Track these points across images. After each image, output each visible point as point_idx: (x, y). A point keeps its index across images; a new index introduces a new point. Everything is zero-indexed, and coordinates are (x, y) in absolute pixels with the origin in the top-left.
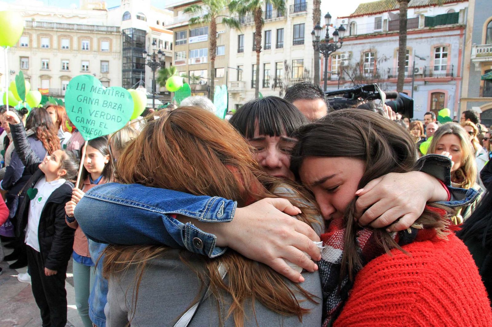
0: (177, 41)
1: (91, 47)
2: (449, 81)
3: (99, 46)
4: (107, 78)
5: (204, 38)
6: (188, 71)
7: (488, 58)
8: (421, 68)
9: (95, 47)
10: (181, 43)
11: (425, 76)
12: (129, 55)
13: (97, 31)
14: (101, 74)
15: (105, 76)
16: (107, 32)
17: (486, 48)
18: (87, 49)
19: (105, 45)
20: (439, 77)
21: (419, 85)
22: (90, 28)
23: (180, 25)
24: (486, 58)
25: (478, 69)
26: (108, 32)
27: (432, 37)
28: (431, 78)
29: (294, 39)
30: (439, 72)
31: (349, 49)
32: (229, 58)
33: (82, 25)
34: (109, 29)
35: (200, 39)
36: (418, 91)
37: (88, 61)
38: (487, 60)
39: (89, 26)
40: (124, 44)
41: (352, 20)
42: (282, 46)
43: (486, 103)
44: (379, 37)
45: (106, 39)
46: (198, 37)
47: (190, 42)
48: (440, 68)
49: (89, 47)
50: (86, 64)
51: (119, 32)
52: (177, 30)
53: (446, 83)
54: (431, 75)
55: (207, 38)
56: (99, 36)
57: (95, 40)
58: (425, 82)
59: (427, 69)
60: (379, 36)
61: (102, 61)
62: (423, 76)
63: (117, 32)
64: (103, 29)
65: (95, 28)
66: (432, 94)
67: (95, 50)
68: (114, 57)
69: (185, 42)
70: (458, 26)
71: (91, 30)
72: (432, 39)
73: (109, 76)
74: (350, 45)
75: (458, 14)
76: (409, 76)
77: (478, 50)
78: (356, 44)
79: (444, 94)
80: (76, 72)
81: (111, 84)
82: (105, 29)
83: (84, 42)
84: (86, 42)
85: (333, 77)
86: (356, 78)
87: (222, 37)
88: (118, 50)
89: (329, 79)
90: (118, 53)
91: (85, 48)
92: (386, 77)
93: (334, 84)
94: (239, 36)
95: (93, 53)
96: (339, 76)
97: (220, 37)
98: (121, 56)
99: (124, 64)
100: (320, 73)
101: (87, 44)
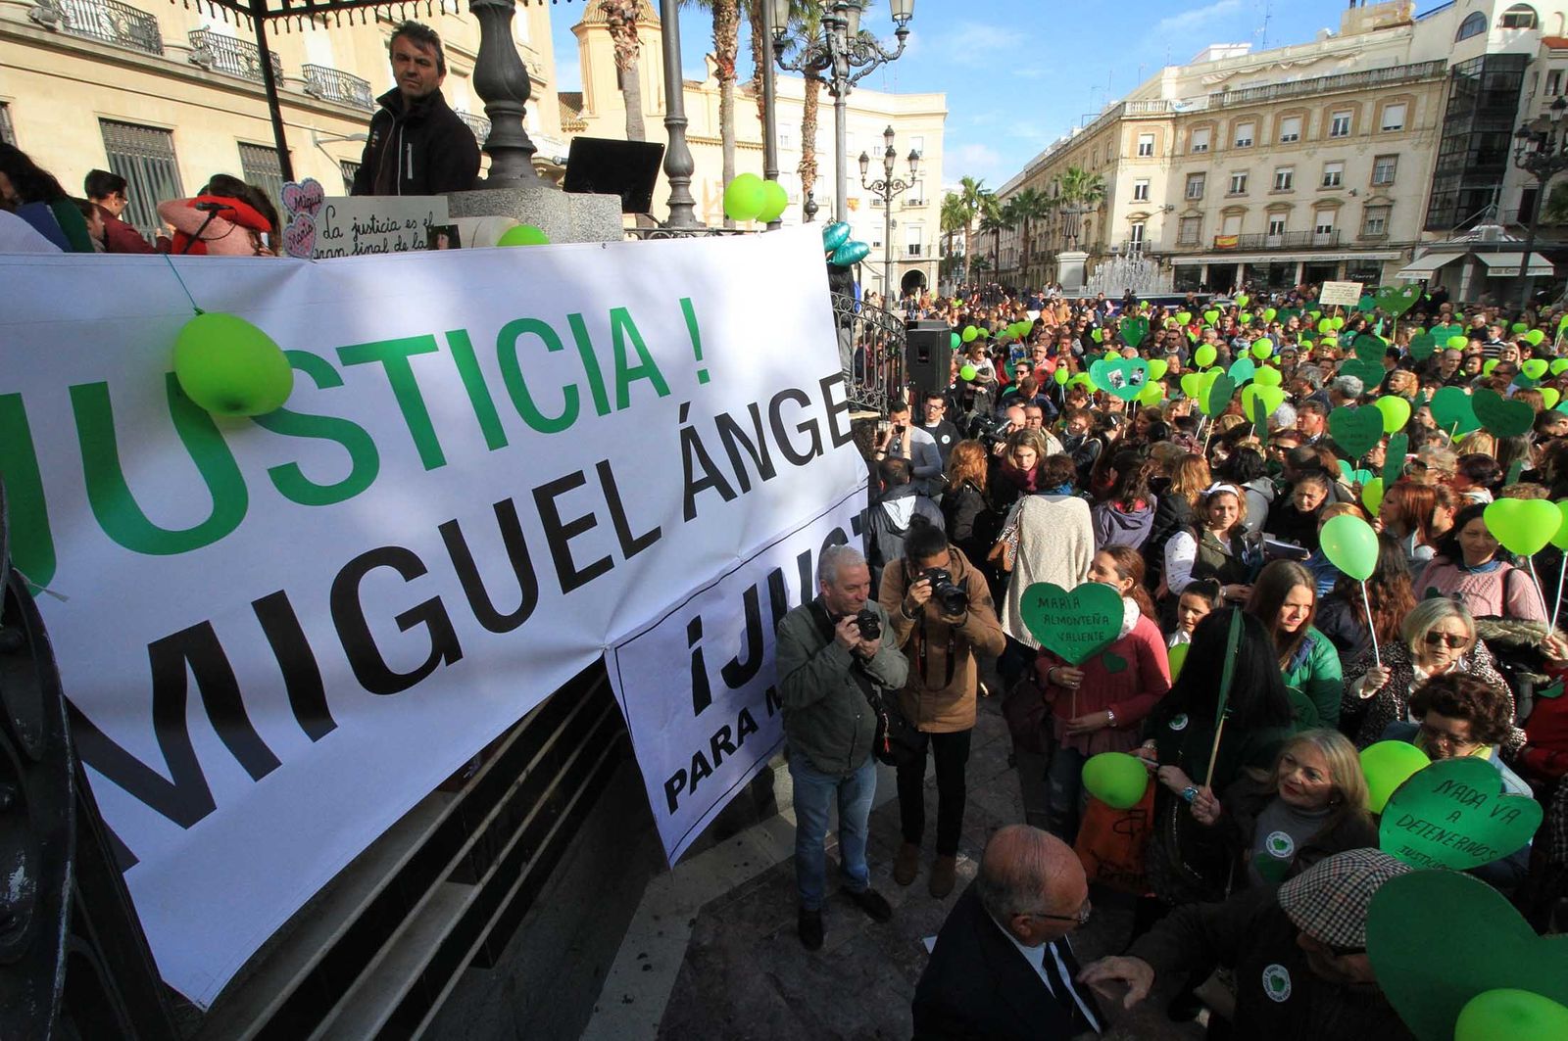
1: (1357, 125)
3: (1377, 119)
4: (1386, 197)
9: (1367, 123)
12: (1460, 131)
13: (1376, 83)
14: (1372, 190)
15: (1381, 193)
16: (1405, 79)
18: (1344, 132)
19: (1394, 116)
22: (1360, 80)
33: (1339, 76)
34: (1413, 72)
37: (1343, 162)
39: (1357, 74)
40: (1452, 102)
45: (1397, 100)
49: (1349, 128)
50: (1332, 169)
51: (1442, 74)
56: (1381, 96)
57: (1369, 108)
61: (1378, 158)
63: (1432, 75)
64: (1396, 74)
65: (1374, 77)
67: (1366, 132)
71: (1359, 85)
73: (1394, 191)
80: (1306, 189)
81: (1395, 211)
82: (1400, 74)
83: (1337, 116)
84: (1341, 116)
88: (1431, 121)
90: (1429, 129)
91: (1340, 130)
95: (1358, 139)
98: (1436, 137)
99: (1442, 158)
101: (1346, 120)
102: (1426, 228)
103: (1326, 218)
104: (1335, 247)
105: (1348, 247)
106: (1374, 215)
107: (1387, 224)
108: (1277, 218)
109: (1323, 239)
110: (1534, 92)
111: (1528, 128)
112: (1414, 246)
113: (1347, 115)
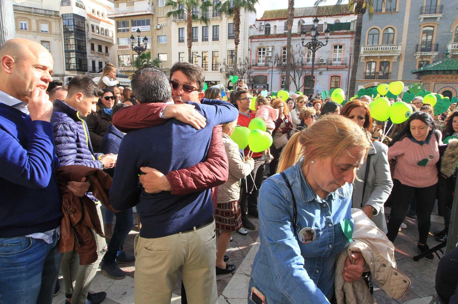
0: (119, 29)
1: (30, 27)
2: (343, 68)
3: (38, 27)
5: (148, 28)
6: (132, 55)
8: (325, 59)
9: (34, 27)
10: (124, 31)
11: (328, 64)
13: (34, 13)
16: (45, 15)
17: (370, 48)
18: (26, 29)
19: (45, 27)
20: (338, 66)
21: (322, 71)
22: (28, 10)
23: (123, 15)
25: (363, 61)
26: (47, 15)
27: (333, 38)
29: (228, 34)
30: (337, 62)
31: (272, 44)
32: (171, 47)
33: (18, 6)
34: (47, 13)
35: (142, 29)
36: (323, 75)
38: (371, 55)
39: (26, 7)
40: (64, 27)
41: (267, 23)
42: (217, 39)
43: (367, 83)
45: (46, 22)
46: (141, 27)
47: (132, 31)
48: (337, 59)
49: (27, 28)
51: (58, 16)
52: (119, 19)
53: (342, 70)
54: (331, 64)
55: (149, 28)
56: (37, 18)
57: (34, 22)
58: (327, 68)
59: (329, 60)
60: (295, 35)
61: (42, 41)
62: (326, 65)
63: (55, 16)
64: (41, 12)
65: (33, 10)
66: (332, 77)
67: (35, 31)
68: (55, 38)
69: (128, 30)
70: (350, 32)
71: (28, 12)
74: (272, 41)
75: (350, 23)
77: (365, 49)
78: (278, 41)
79: (340, 77)
82: (43, 12)
83: (22, 22)
84: (23, 22)
85: (259, 64)
86: (277, 64)
87: (164, 28)
88: (58, 32)
89: (256, 65)
90: (58, 35)
91: (24, 28)
92: (300, 65)
93: (261, 69)
94: (179, 29)
95: (32, 33)
96: (264, 64)
97: (162, 28)
98: (62, 38)
99: (66, 46)
100: (249, 61)
101: (25, 24)
102: (67, 70)
110: (88, 30)
111: (89, 41)
112: (63, 76)
113: (25, 22)
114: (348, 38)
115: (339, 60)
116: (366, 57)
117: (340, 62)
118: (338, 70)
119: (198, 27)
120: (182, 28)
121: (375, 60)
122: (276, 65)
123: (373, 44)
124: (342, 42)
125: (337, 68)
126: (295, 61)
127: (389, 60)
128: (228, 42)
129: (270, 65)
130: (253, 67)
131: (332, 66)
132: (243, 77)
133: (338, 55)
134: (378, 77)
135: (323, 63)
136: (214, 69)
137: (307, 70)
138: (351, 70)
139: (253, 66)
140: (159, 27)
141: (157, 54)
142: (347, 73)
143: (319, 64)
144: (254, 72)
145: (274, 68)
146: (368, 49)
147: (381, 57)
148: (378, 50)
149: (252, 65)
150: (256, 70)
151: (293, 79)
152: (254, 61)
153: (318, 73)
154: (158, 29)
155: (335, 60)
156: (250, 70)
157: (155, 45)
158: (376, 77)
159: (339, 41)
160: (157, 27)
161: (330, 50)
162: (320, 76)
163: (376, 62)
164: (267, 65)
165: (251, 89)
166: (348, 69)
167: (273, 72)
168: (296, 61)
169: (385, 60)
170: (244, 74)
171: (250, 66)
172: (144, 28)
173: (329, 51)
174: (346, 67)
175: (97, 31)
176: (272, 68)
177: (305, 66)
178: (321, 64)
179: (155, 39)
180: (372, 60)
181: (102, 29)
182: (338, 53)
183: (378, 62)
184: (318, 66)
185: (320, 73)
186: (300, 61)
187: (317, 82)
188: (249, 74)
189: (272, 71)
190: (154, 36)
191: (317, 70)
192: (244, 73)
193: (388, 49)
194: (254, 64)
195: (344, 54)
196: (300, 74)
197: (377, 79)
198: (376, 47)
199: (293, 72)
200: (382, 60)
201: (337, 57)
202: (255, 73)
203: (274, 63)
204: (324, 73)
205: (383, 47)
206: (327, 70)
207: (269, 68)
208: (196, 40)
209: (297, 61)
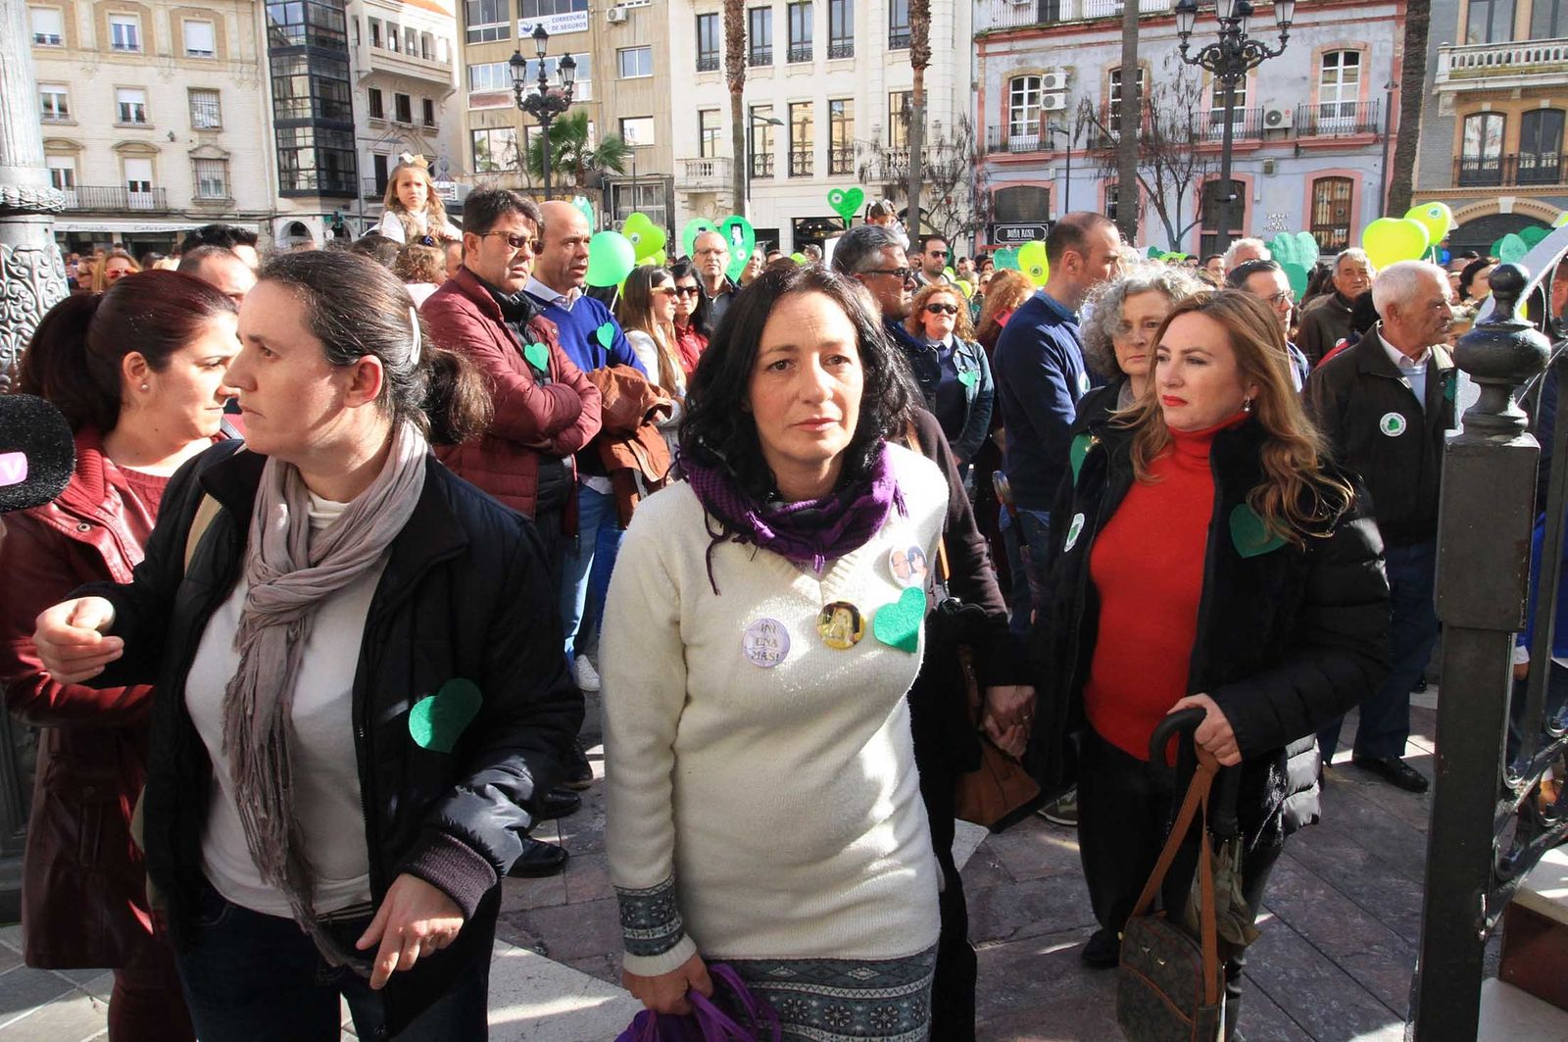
0: (472, 28)
1: (149, 38)
2: (1363, 145)
3: (177, 37)
4: (217, 148)
5: (578, 21)
6: (522, 127)
7: (1484, 82)
8: (1287, 112)
9: (163, 40)
10: (490, 35)
11: (1299, 133)
12: (295, 71)
14: (195, 136)
15: (208, 142)
17: (1477, 55)
18: (133, 46)
19: (200, 36)
20: (1341, 135)
21: (1277, 159)
24: (1477, 82)
25: (1448, 113)
27: (1317, 24)
28: (1311, 138)
29: (890, 28)
30: (1337, 121)
31: (1066, 57)
32: (668, 88)
35: (560, 23)
36: (1278, 174)
37: (142, 89)
38: (1480, 86)
40: (271, 32)
42: (847, 52)
43: (1470, 201)
44: (1157, 24)
45: (203, 15)
46: (552, 16)
47: (521, 35)
48: (1338, 110)
49: (139, 41)
50: (132, 99)
53: (1358, 152)
54: (1313, 131)
55: (585, 20)
56: (174, 4)
57: (160, 17)
58: (1297, 147)
59: (1303, 112)
60: (1159, 20)
61: (192, 91)
62: (1291, 137)
66: (1317, 182)
67: (166, 52)
68: (238, 76)
69: (505, 33)
72: (1317, 28)
73: (225, 141)
74: (1067, 47)
76: (1247, 135)
77: (1454, 60)
78: (1087, 45)
79: (1351, 181)
80: (97, 125)
81: (233, 167)
83: (117, 20)
84: (125, 21)
85: (1015, 141)
86: (1089, 142)
87: (641, 18)
88: (249, 52)
89: (1004, 147)
90: (249, 63)
91: (126, 42)
92: (1183, 138)
93: (1023, 161)
94: (699, 17)
95: (156, 61)
96: (1035, 139)
97: (632, 17)
98: (263, 74)
99: (278, 103)
100: (975, 132)
101: (131, 28)
102: (283, 194)
103: (139, 170)
104: (165, 214)
105: (182, 214)
106: (209, 172)
107: (228, 186)
108: (63, 163)
109: (141, 201)
110: (358, 39)
111: (362, 82)
112: (272, 217)
113: (131, 21)
114: (1384, 18)
115: (1348, 110)
116: (1463, 97)
117: (1349, 121)
118: (1338, 152)
119: (770, 7)
120: (710, 15)
121: (1500, 106)
122: (1082, 144)
123: (1489, 40)
124: (1355, 36)
125: (1337, 146)
126: (1160, 125)
127: (1560, 104)
128: (889, 58)
129: (1061, 142)
130: (991, 155)
131: (1318, 137)
132: (953, 195)
133: (1341, 92)
134: (1513, 176)
135: (1277, 126)
136: (837, 168)
137: (1210, 158)
138: (1393, 148)
139: (992, 149)
140: (620, 15)
141: (617, 122)
142: (1379, 161)
143: (1262, 134)
144: (995, 177)
145: (1078, 155)
146: (1467, 62)
147: (1527, 92)
148: (1514, 63)
149: (986, 148)
150: (1003, 168)
151: (1153, 197)
152: (997, 132)
153: (1258, 167)
154: (616, 24)
155: (1326, 111)
156: (978, 167)
157: (609, 86)
158: (1505, 178)
159: (1343, 35)
160: (613, 13)
161: (1306, 73)
162: (1268, 180)
163: (1504, 115)
164: (1045, 145)
165: (985, 243)
166: (1380, 148)
167: (1072, 174)
168: (1164, 124)
169: (1545, 103)
170: (953, 185)
171: (981, 151)
172: (565, 23)
173: (1305, 78)
174: (1376, 141)
175: (392, 40)
176: (1068, 156)
177: (1202, 143)
178: (1267, 133)
179: (608, 60)
180: (1486, 107)
181: (410, 32)
182: (1340, 84)
183: (1515, 111)
184: (1257, 141)
185: (1269, 170)
186: (1179, 125)
187: (1255, 207)
188: (974, 181)
189: (1068, 169)
190: (605, 49)
191: (1254, 155)
192: (955, 178)
193: (1556, 58)
194: (997, 142)
195: (1365, 87)
196: (1182, 177)
197: (1508, 183)
198: (1504, 53)
199: (1154, 169)
200: (1529, 105)
201: (1339, 101)
202: (998, 180)
203: (1073, 134)
204: (1285, 167)
205: (1533, 49)
206: (1297, 154)
207: (1056, 156)
208: (766, 59)
209: (1168, 124)
